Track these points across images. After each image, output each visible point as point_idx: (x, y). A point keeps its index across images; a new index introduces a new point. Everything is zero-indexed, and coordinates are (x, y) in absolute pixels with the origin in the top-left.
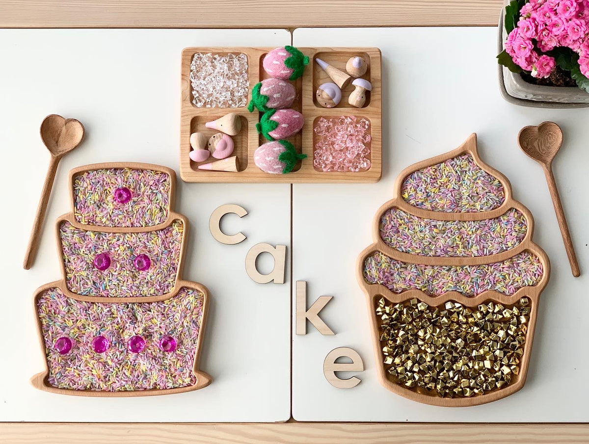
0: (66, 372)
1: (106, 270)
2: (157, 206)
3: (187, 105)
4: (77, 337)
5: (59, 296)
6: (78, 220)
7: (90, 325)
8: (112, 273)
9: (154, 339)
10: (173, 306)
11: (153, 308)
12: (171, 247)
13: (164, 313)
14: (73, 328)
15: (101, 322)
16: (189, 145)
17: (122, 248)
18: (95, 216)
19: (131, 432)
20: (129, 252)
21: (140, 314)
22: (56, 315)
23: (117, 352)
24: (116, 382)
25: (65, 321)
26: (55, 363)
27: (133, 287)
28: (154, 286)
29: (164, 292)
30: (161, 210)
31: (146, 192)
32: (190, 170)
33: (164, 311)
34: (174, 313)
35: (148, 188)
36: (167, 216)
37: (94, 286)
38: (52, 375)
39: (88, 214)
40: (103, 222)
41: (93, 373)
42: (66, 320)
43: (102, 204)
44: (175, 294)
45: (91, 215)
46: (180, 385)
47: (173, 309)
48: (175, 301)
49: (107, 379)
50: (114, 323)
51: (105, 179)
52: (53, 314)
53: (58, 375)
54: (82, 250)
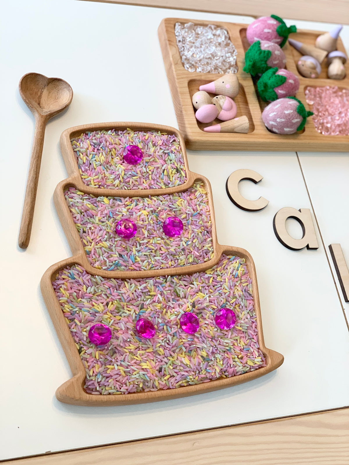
0: (108, 372)
1: (131, 239)
2: (173, 166)
3: (179, 68)
4: (112, 325)
5: (80, 274)
6: (86, 182)
7: (125, 308)
8: (139, 243)
9: (206, 317)
10: (218, 275)
11: (194, 280)
12: (199, 209)
13: (209, 284)
14: (106, 313)
15: (138, 303)
16: (192, 107)
17: (145, 212)
18: (105, 179)
19: (196, 444)
20: (154, 216)
21: (182, 289)
22: (80, 299)
23: (168, 336)
24: (175, 374)
25: (93, 306)
26: (92, 360)
27: (168, 256)
28: (192, 253)
29: (205, 260)
30: (178, 171)
31: (157, 152)
32: (198, 129)
33: (209, 282)
34: (221, 283)
35: (158, 148)
36: (186, 177)
37: (120, 258)
38: (91, 378)
39: (97, 177)
40: (116, 185)
41: (143, 367)
42: (93, 303)
43: (109, 167)
44: (216, 261)
45: (100, 178)
46: (250, 369)
47: (219, 279)
48: (218, 269)
49: (162, 373)
50: (154, 302)
51: (108, 139)
52: (76, 298)
53: (98, 376)
54: (97, 219)
